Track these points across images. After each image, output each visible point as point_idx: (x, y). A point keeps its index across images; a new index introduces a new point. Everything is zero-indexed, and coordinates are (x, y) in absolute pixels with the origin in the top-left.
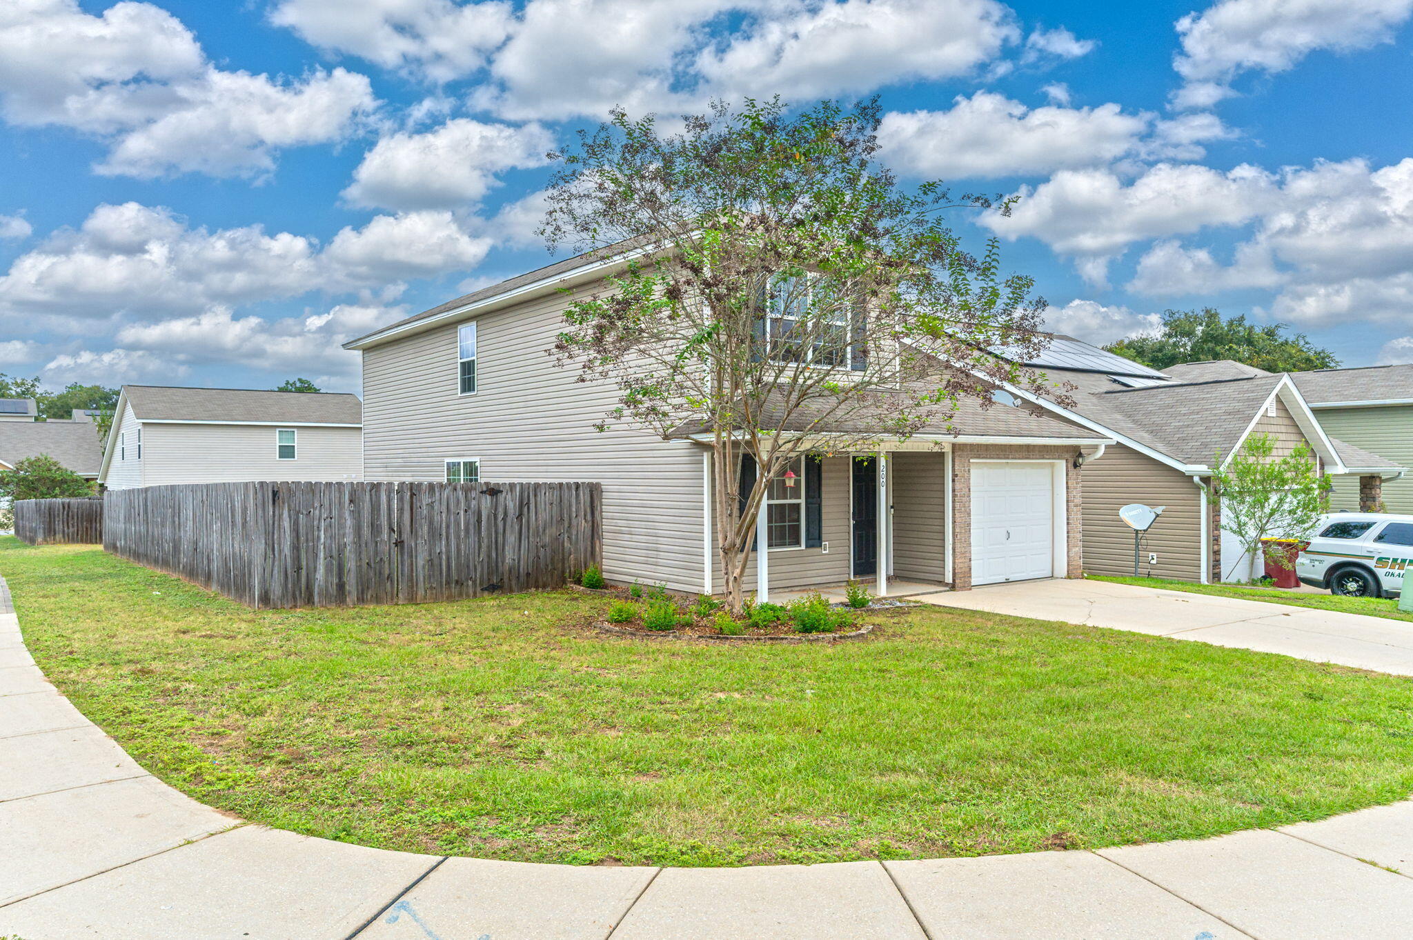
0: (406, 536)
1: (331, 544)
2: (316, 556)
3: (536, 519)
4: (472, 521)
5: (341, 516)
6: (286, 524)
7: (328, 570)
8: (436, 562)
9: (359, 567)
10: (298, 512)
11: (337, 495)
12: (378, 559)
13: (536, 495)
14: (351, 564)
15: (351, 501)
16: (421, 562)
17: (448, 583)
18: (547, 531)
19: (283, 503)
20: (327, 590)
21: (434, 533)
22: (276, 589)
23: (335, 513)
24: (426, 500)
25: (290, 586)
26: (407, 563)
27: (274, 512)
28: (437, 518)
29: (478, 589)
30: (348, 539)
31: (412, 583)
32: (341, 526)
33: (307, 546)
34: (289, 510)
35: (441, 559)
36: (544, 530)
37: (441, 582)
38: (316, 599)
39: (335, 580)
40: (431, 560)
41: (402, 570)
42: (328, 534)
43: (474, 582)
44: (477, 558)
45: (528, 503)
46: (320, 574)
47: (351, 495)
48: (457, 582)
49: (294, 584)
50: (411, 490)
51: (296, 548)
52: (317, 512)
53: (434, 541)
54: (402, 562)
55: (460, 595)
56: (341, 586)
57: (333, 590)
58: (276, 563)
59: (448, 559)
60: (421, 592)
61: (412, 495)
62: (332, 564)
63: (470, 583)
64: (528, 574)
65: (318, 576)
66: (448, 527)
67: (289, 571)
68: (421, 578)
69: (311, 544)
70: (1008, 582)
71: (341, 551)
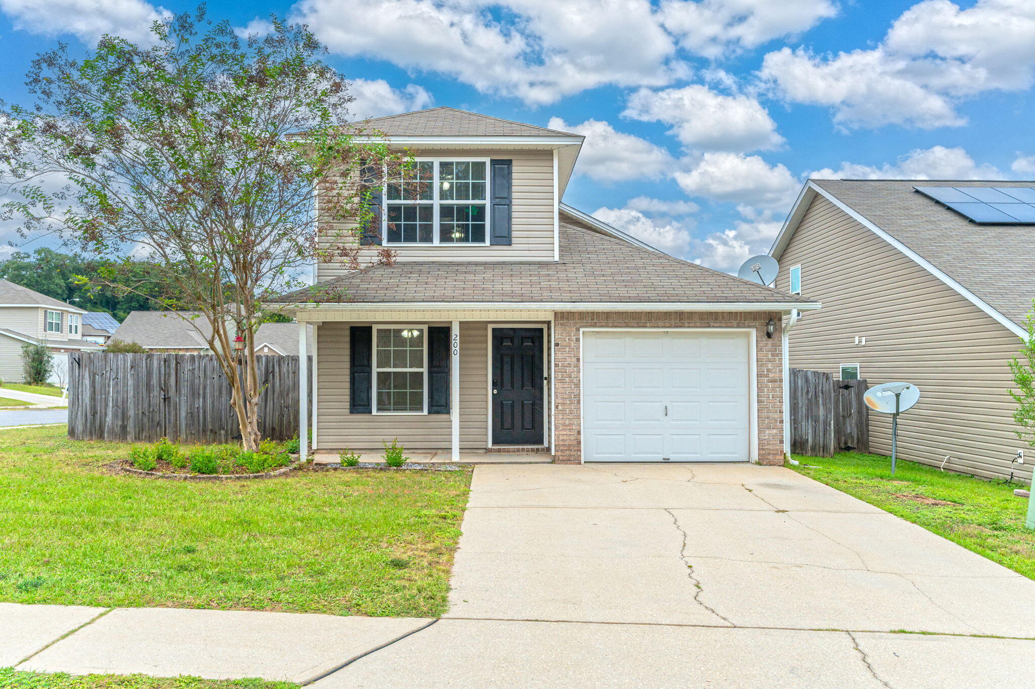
0: (172, 393)
1: (117, 397)
2: (106, 405)
3: (280, 385)
4: (224, 384)
5: (125, 377)
6: (87, 382)
7: (115, 415)
8: (196, 414)
9: (137, 415)
10: (94, 374)
11: (123, 362)
12: (151, 410)
13: (280, 365)
14: (131, 413)
15: (132, 367)
16: (183, 414)
17: (204, 431)
18: (290, 395)
19: (86, 367)
20: (113, 428)
21: (194, 393)
22: (80, 427)
23: (120, 375)
24: (187, 366)
25: (88, 425)
26: (173, 413)
27: (79, 373)
28: (197, 381)
29: (230, 437)
30: (131, 394)
31: (176, 429)
32: (126, 385)
33: (101, 398)
34: (89, 373)
35: (199, 412)
36: (288, 394)
37: (199, 430)
38: (106, 435)
39: (120, 423)
40: (192, 413)
41: (169, 419)
42: (115, 391)
43: (227, 431)
44: (228, 413)
45: (273, 372)
46: (109, 419)
47: (132, 362)
48: (211, 430)
49: (91, 424)
50: (176, 360)
51: (93, 399)
52: (108, 374)
53: (194, 399)
54: (169, 413)
55: (214, 441)
56: (124, 428)
57: (118, 430)
58: (80, 409)
59: (205, 412)
60: (183, 436)
61: (177, 363)
62: (118, 412)
63: (223, 432)
64: (273, 429)
65: (107, 419)
66: (205, 388)
67: (88, 414)
68: (183, 426)
69: (104, 396)
70: (666, 461)
71: (125, 401)
